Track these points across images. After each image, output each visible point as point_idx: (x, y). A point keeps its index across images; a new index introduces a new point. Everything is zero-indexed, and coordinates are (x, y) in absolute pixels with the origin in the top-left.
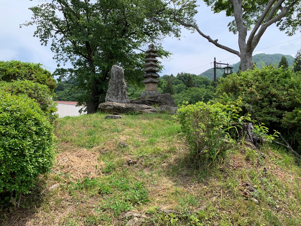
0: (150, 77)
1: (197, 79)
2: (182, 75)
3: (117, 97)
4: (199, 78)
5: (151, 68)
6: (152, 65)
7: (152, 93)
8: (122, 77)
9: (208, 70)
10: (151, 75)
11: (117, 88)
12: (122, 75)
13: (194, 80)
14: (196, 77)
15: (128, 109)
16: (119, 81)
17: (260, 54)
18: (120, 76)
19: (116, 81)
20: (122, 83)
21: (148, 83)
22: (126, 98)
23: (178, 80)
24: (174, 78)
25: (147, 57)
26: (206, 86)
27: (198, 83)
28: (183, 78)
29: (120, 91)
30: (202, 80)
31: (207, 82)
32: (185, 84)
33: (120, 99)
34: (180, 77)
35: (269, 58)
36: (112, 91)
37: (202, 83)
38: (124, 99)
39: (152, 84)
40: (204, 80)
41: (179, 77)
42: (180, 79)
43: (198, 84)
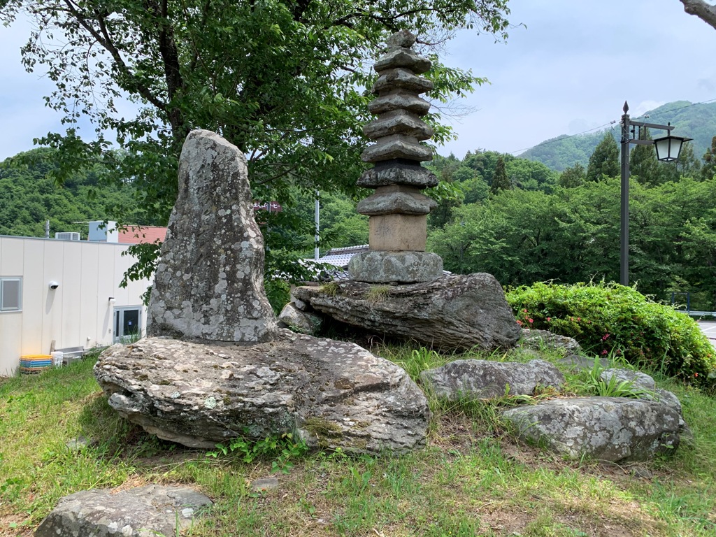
0: (393, 188)
1: (516, 165)
2: (479, 157)
3: (205, 307)
4: (521, 163)
5: (399, 143)
6: (402, 130)
7: (399, 264)
8: (237, 198)
9: (541, 145)
10: (399, 176)
11: (209, 256)
12: (233, 186)
13: (509, 168)
14: (514, 162)
15: (243, 416)
16: (220, 218)
17: (675, 103)
18: (225, 191)
19: (204, 217)
20: (231, 229)
21: (381, 215)
22: (255, 314)
23: (468, 169)
24: (458, 165)
25: (379, 92)
26: (539, 183)
27: (520, 176)
28: (480, 164)
29: (222, 275)
30: (528, 169)
31: (540, 173)
32: (484, 179)
33: (222, 318)
34: (473, 160)
35: (701, 112)
36: (178, 274)
37: (529, 177)
38: (244, 322)
39: (399, 219)
40: (535, 169)
41: (469, 161)
42: (471, 166)
43: (519, 178)
